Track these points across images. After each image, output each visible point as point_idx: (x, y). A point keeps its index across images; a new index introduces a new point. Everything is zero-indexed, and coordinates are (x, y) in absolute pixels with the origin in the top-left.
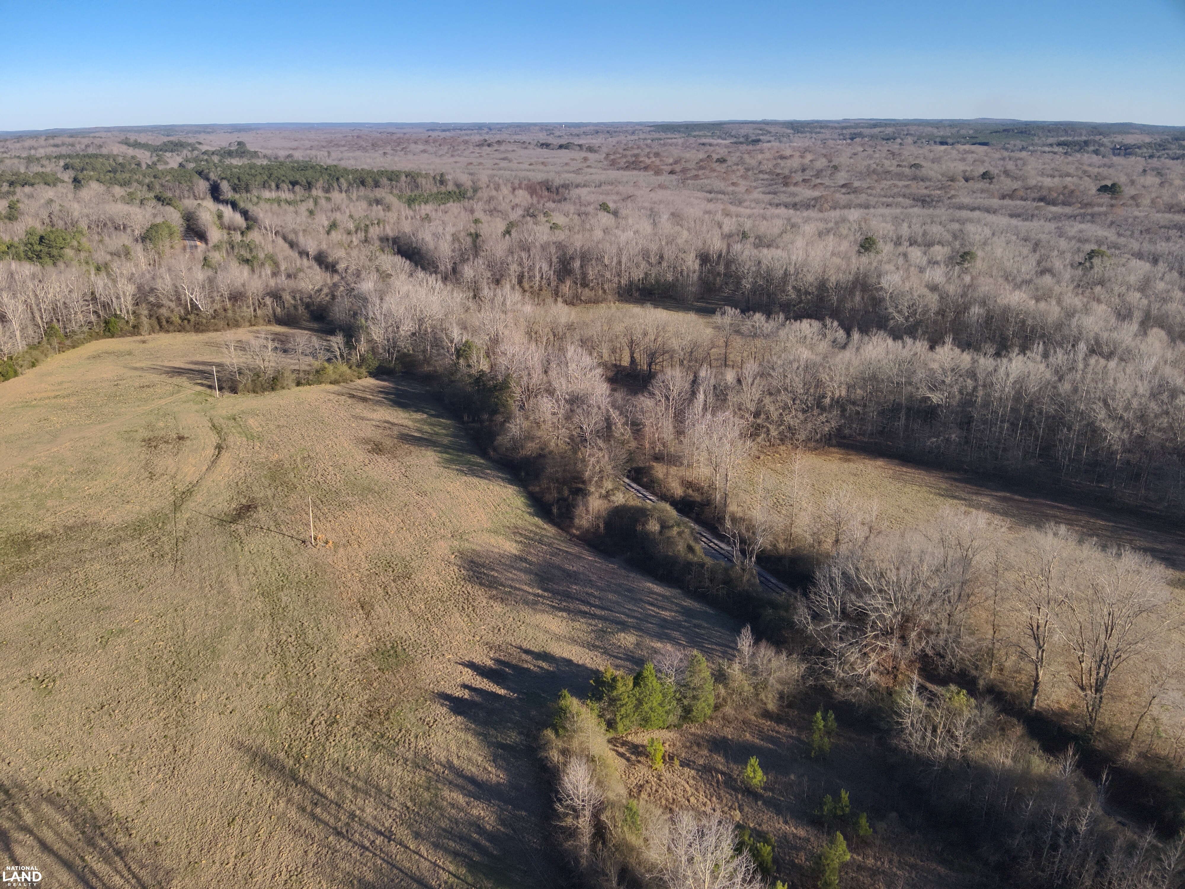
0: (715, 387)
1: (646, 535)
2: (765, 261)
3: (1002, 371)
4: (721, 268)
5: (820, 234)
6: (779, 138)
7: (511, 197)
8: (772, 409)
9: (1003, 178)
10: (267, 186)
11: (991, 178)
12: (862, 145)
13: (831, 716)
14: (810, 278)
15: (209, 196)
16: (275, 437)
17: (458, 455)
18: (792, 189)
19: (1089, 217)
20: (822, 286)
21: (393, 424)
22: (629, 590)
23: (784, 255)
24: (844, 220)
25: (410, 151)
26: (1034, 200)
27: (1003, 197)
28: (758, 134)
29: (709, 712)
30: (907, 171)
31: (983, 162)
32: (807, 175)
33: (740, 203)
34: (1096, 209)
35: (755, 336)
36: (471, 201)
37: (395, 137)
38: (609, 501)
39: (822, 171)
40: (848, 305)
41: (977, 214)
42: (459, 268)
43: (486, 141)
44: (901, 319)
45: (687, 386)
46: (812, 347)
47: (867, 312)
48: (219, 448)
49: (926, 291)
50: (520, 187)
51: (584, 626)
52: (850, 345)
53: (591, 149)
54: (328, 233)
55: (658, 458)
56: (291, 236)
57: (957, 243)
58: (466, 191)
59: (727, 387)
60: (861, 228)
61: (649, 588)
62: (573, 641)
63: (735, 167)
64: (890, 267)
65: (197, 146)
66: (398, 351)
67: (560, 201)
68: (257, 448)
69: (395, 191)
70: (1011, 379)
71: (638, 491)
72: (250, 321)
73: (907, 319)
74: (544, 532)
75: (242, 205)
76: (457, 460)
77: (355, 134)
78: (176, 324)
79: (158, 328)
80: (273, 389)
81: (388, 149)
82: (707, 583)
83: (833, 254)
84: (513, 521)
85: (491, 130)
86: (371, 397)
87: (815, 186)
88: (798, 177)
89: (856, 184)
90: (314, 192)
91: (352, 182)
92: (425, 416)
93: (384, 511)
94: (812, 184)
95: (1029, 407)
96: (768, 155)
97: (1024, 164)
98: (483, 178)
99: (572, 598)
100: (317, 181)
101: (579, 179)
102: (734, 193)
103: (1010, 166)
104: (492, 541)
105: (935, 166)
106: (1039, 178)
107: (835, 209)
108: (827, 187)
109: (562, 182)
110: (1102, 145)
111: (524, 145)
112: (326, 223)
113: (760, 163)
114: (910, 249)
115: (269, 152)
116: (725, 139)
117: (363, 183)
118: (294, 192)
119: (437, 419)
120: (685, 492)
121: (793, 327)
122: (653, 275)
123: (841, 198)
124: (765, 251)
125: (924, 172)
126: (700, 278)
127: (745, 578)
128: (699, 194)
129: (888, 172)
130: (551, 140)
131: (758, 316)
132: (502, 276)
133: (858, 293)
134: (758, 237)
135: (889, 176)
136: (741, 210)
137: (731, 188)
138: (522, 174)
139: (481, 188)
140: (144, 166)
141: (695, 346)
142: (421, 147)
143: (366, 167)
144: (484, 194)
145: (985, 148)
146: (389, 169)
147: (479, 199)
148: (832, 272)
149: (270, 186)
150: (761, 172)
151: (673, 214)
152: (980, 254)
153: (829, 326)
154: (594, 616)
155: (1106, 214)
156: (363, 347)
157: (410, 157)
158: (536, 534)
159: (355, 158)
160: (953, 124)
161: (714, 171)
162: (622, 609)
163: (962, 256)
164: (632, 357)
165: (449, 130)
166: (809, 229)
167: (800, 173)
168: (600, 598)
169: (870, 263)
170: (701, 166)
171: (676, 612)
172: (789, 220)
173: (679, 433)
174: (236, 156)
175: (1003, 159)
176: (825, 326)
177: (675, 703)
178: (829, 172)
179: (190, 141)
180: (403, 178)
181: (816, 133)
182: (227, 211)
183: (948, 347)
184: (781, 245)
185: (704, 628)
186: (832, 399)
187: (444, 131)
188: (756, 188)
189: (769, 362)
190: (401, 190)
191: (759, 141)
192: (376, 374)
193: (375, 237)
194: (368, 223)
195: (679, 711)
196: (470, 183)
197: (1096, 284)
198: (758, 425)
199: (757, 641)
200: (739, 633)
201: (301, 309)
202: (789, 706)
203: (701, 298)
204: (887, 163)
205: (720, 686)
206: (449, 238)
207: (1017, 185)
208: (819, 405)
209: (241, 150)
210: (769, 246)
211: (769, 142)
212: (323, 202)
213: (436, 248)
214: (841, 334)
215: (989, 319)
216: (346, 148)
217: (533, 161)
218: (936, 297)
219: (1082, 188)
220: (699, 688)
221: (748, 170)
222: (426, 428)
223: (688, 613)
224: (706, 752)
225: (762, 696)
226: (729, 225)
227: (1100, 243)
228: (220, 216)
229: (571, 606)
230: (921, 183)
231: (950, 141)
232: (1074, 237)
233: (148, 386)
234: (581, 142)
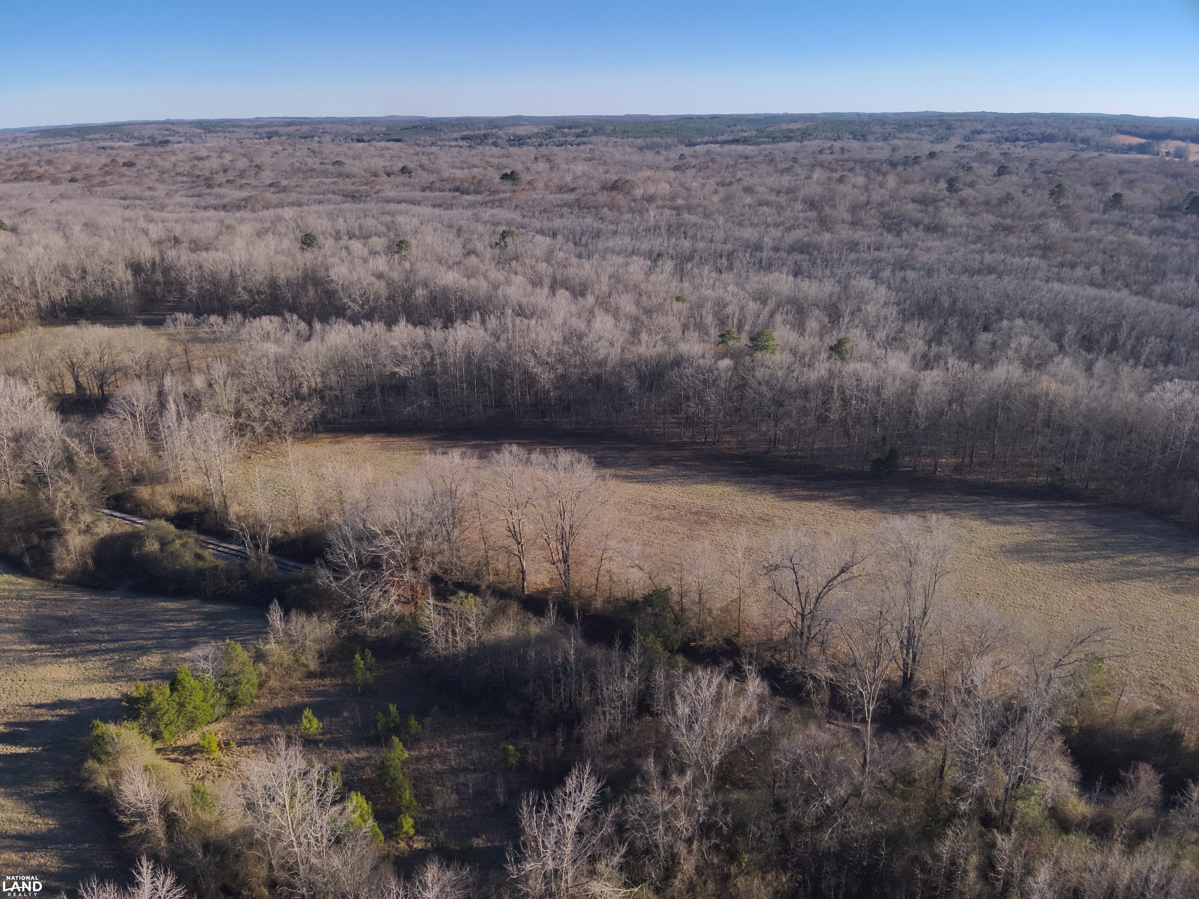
0: (185, 396)
1: (147, 558)
2: (206, 265)
3: (451, 339)
4: (159, 277)
5: (259, 234)
6: (190, 138)
8: (251, 406)
9: (420, 171)
11: (410, 173)
12: (281, 144)
13: (368, 653)
14: (259, 277)
18: (217, 190)
19: (497, 203)
20: (273, 284)
22: (140, 616)
23: (226, 256)
24: (280, 219)
26: (450, 190)
27: (424, 189)
28: (165, 135)
29: (254, 692)
30: (331, 168)
31: (400, 157)
32: (231, 175)
33: (163, 208)
34: (502, 195)
35: (215, 341)
38: (92, 534)
39: (245, 171)
40: (304, 300)
41: (403, 206)
44: (357, 308)
45: (153, 399)
46: (277, 341)
47: (323, 305)
49: (373, 279)
51: (98, 664)
52: (315, 336)
55: (137, 480)
57: (391, 233)
59: (198, 393)
60: (298, 226)
61: (162, 607)
62: (90, 680)
63: (146, 171)
64: (336, 260)
70: (460, 344)
71: (123, 519)
73: (362, 306)
74: (20, 587)
82: (225, 583)
83: (277, 252)
87: (241, 186)
88: (221, 178)
89: (284, 183)
94: (238, 184)
95: (479, 368)
96: (181, 157)
97: (436, 158)
99: (75, 642)
102: (152, 198)
103: (425, 160)
105: (357, 163)
106: (451, 171)
107: (268, 208)
108: (254, 187)
110: (498, 137)
113: (175, 165)
114: (350, 242)
116: (127, 141)
120: (178, 506)
121: (254, 324)
122: (79, 292)
123: (271, 196)
124: (204, 254)
125: (347, 169)
126: (136, 289)
127: (263, 567)
128: (111, 201)
129: (312, 170)
131: (213, 319)
133: (310, 288)
134: (192, 241)
135: (314, 174)
136: (167, 215)
137: (148, 193)
141: (151, 358)
145: (400, 144)
148: (280, 270)
150: (178, 174)
151: (85, 225)
152: (413, 242)
153: (289, 319)
154: (107, 651)
155: (510, 199)
158: (10, 591)
160: (366, 122)
161: (124, 175)
162: (138, 635)
163: (398, 245)
164: (77, 382)
166: (246, 229)
167: (221, 173)
168: (108, 633)
169: (316, 258)
170: (105, 172)
171: (199, 619)
172: (222, 222)
173: (157, 448)
175: (417, 154)
176: (285, 320)
177: (218, 694)
178: (253, 172)
181: (230, 132)
183: (403, 323)
184: (220, 247)
185: (232, 625)
186: (309, 388)
188: (177, 191)
189: (237, 362)
191: (167, 142)
195: (224, 700)
197: (511, 260)
198: (241, 425)
199: (287, 613)
200: (268, 610)
202: (330, 661)
203: (142, 310)
204: (310, 161)
205: (261, 665)
207: (433, 178)
208: (298, 395)
210: (207, 249)
211: (180, 142)
214: (303, 326)
215: (433, 299)
218: (383, 284)
219: (488, 177)
220: (239, 673)
221: (162, 173)
223: (211, 617)
224: (260, 726)
225: (303, 659)
226: (156, 231)
227: (509, 224)
229: (77, 649)
230: (347, 180)
231: (366, 138)
232: (488, 221)
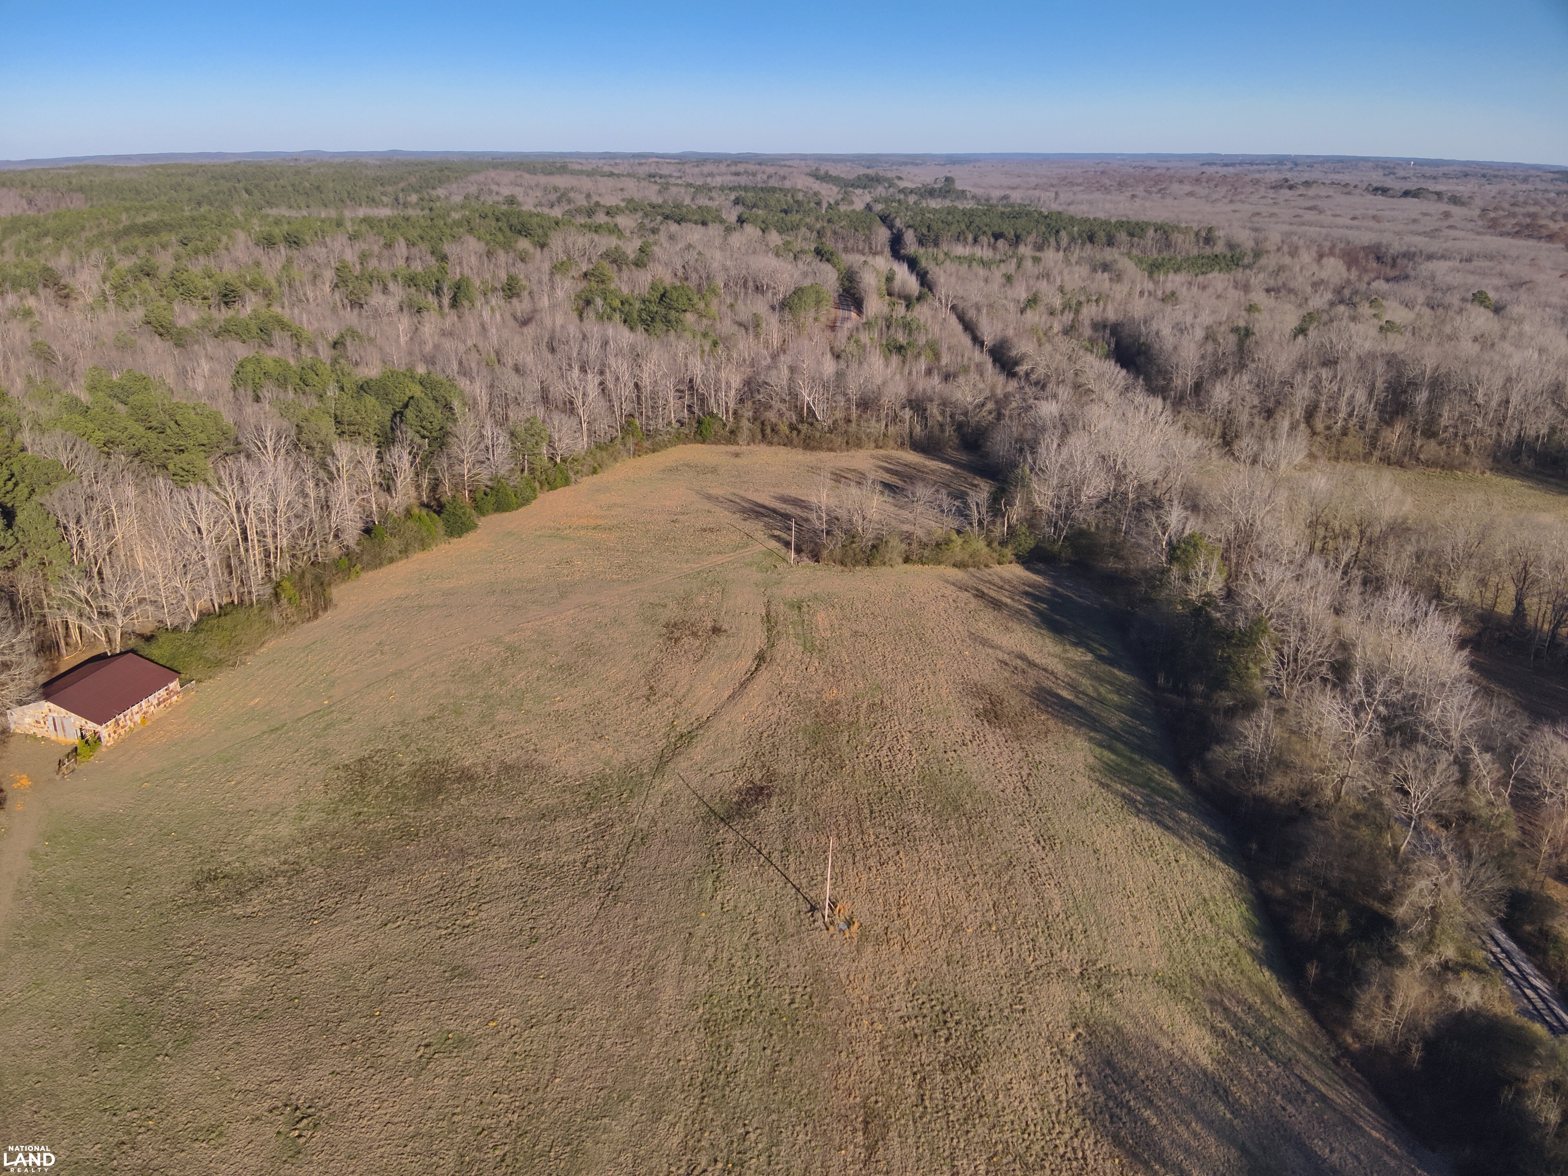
7: (1315, 268)
10: (961, 238)
15: (887, 250)
16: (844, 654)
17: (1131, 760)
21: (1032, 664)
25: (1170, 194)
36: (1248, 271)
37: (1153, 174)
42: (1207, 386)
43: (1286, 180)
48: (761, 658)
50: (1332, 253)
53: (1455, 200)
54: (1022, 311)
56: (971, 314)
58: (1243, 255)
65: (896, 181)
66: (1071, 527)
67: (1396, 279)
68: (812, 669)
69: (1134, 252)
72: (876, 441)
74: (1278, 1021)
75: (923, 263)
76: (1128, 772)
77: (1100, 168)
78: (782, 434)
79: (760, 437)
80: (869, 563)
81: (1140, 191)
84: (1215, 966)
85: (1296, 165)
86: (1009, 601)
90: (1022, 249)
91: (1076, 235)
92: (1089, 657)
93: (967, 870)
98: (1274, 237)
100: (1029, 233)
101: (1435, 246)
104: (1162, 1013)
109: (1405, 248)
111: (1346, 188)
112: (1024, 296)
115: (979, 192)
117: (1091, 239)
118: (995, 248)
119: (1108, 668)
130: (1389, 182)
132: (1278, 403)
138: (1337, 233)
139: (1267, 252)
140: (825, 205)
142: (1187, 188)
143: (1102, 216)
144: (1270, 261)
146: (1133, 219)
147: (1262, 269)
149: (965, 239)
156: (1016, 512)
157: (1169, 201)
158: (1260, 1020)
159: (1091, 203)
164: (1520, 603)
165: (1233, 165)
174: (939, 196)
179: (889, 175)
180: (1151, 232)
182: (902, 271)
187: (1226, 165)
190: (1144, 251)
192: (1028, 560)
193: (1087, 322)
194: (1083, 299)
196: (1251, 244)
201: (949, 431)
206: (1199, 334)
209: (947, 189)
212: (1028, 264)
213: (1175, 348)
216: (1081, 188)
217: (1357, 213)
222: (1086, 683)
228: (890, 279)
233: (711, 530)
234: (1439, 188)
